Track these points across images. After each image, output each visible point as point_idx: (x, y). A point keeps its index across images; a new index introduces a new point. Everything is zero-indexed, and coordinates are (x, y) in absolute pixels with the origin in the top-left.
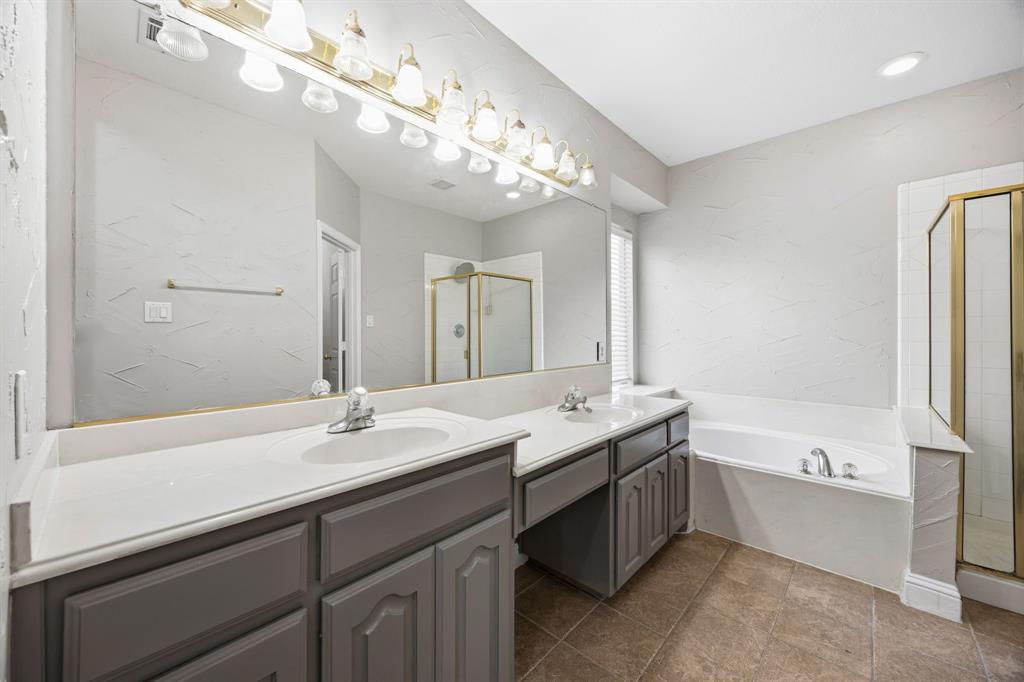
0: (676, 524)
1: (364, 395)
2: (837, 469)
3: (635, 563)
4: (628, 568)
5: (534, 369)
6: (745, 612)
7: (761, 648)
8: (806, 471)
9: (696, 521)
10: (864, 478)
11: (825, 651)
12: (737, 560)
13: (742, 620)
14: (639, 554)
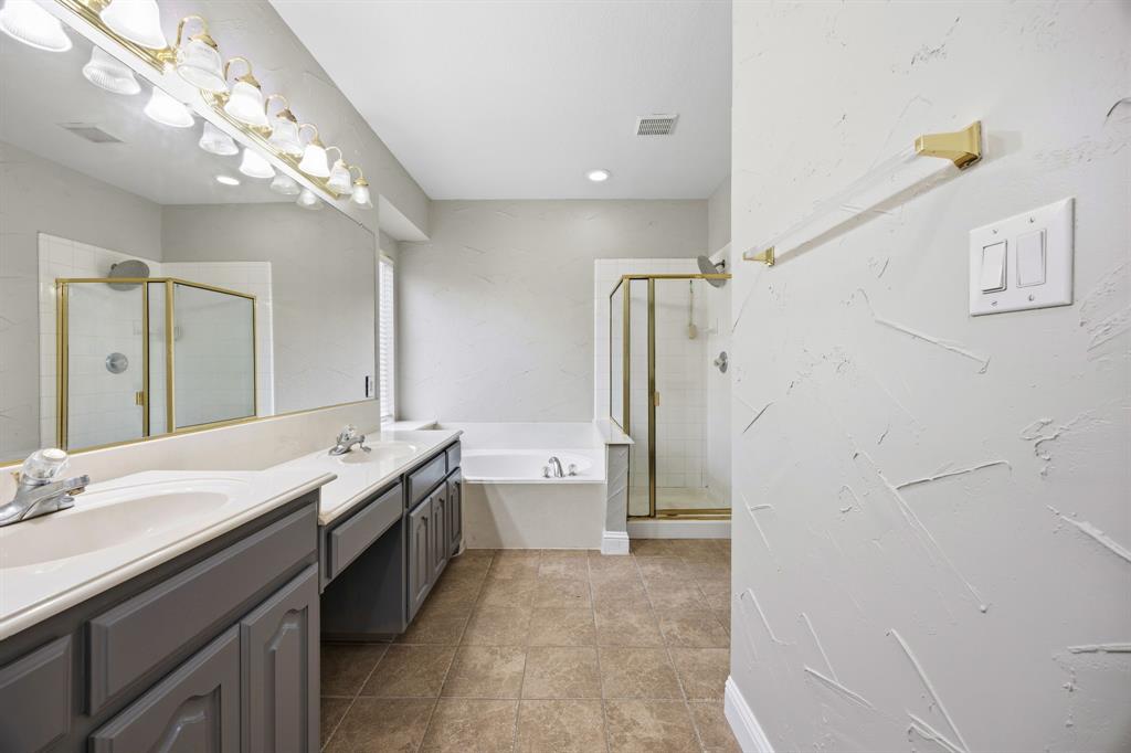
0: (453, 546)
1: (62, 460)
2: (566, 471)
3: (425, 590)
4: (417, 598)
5: (260, 413)
6: (514, 600)
7: (528, 618)
8: (547, 476)
9: (467, 542)
10: (580, 474)
11: (567, 603)
12: (502, 561)
13: (513, 605)
14: (426, 582)
